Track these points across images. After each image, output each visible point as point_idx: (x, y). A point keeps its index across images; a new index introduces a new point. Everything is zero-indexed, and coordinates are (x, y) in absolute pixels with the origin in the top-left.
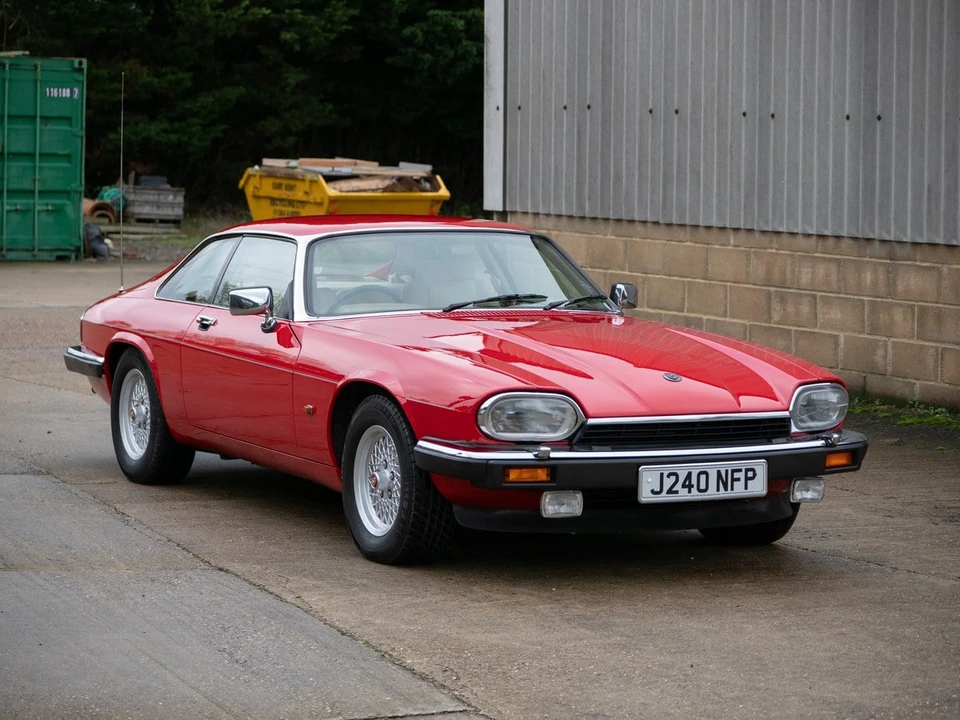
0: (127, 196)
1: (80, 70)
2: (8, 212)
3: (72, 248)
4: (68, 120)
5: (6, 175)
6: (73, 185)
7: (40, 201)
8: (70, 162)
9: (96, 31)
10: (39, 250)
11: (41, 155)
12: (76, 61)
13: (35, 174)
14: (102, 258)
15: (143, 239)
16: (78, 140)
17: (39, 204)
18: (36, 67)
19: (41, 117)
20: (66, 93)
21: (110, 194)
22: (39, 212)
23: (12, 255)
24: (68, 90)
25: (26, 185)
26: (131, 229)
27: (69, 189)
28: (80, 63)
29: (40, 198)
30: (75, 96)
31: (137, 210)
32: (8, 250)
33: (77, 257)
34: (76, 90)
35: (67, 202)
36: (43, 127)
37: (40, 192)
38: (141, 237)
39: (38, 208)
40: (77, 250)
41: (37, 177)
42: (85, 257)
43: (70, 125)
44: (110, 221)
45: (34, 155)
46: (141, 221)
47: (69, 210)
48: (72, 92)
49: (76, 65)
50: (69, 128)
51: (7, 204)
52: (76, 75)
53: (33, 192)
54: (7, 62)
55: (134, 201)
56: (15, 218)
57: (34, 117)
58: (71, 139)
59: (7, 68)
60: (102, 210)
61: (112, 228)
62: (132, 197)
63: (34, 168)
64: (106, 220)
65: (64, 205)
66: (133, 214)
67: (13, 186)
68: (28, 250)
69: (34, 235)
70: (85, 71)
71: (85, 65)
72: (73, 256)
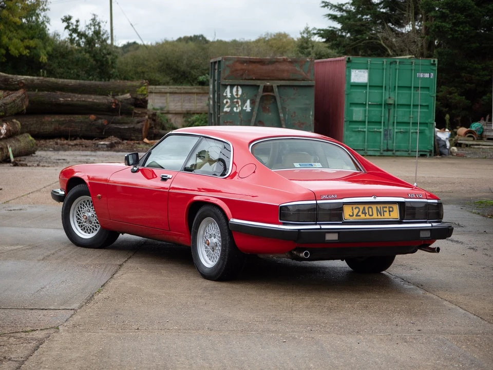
0: (483, 127)
1: (434, 64)
2: (396, 132)
3: (428, 151)
4: (428, 88)
5: (396, 115)
6: (429, 120)
7: (413, 128)
8: (428, 109)
9: (474, 46)
10: (412, 151)
11: (413, 105)
12: (432, 60)
13: (410, 115)
14: (444, 156)
15: (489, 148)
16: (433, 98)
17: (411, 129)
18: (412, 63)
19: (414, 87)
20: (427, 75)
21: (475, 126)
22: (412, 133)
23: (398, 153)
24: (428, 74)
25: (406, 120)
26: (484, 143)
27: (427, 122)
28: (434, 61)
29: (412, 126)
30: (432, 77)
31: (487, 134)
32: (396, 151)
33: (430, 155)
34: (432, 74)
35: (427, 128)
36: (415, 92)
37: (413, 123)
38: (488, 147)
39: (412, 131)
40: (431, 151)
41: (411, 116)
42: (434, 155)
43: (429, 91)
44: (474, 139)
45: (410, 105)
46: (489, 139)
47: (427, 132)
48: (430, 75)
49: (432, 62)
50: (428, 92)
51: (396, 129)
52: (432, 67)
53: (409, 123)
54: (398, 61)
55: (486, 129)
56: (400, 136)
57: (411, 87)
58: (429, 98)
59: (398, 64)
60: (470, 134)
61: (475, 143)
62: (485, 127)
63: (410, 111)
64: (472, 139)
65: (425, 129)
66: (486, 136)
67: (399, 120)
68: (406, 151)
69: (409, 144)
70: (437, 65)
71: (436, 62)
72: (428, 154)
